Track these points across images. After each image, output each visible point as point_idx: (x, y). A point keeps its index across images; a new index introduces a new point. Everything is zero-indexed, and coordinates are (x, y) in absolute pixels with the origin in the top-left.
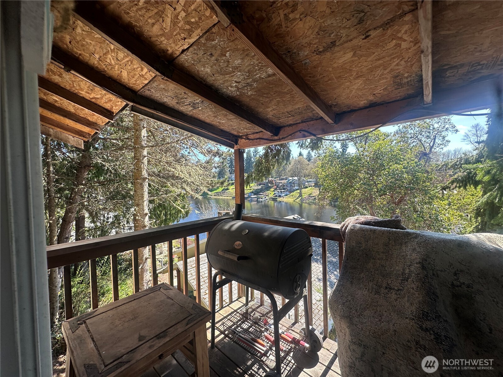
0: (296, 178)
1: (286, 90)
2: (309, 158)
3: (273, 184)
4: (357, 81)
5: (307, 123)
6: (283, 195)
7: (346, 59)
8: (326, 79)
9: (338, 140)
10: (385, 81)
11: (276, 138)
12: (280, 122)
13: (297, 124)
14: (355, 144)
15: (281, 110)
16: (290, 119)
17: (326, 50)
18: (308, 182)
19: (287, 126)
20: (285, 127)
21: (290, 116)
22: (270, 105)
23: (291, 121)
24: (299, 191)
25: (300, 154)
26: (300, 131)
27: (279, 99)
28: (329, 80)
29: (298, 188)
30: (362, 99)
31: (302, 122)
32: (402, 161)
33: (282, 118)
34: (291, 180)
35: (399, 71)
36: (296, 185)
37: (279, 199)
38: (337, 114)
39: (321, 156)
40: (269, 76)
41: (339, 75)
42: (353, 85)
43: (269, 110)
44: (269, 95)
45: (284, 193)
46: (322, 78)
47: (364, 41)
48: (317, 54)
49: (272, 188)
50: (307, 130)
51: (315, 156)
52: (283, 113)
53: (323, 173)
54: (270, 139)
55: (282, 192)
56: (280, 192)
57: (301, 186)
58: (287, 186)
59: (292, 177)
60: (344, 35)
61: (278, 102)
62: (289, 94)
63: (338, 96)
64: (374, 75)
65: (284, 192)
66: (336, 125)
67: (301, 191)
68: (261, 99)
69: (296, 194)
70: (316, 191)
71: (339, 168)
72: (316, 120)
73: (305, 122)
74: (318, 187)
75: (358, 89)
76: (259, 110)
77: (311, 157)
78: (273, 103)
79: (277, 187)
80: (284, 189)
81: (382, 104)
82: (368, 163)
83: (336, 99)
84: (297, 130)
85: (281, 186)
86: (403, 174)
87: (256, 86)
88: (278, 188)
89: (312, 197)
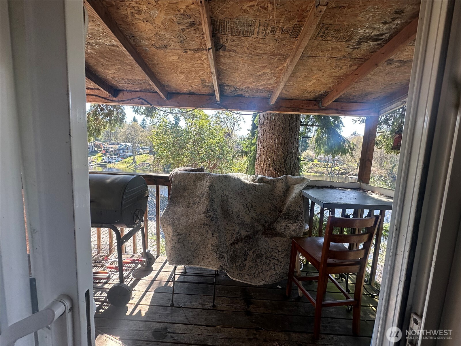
0: (129, 144)
1: (127, 62)
2: (144, 125)
3: (101, 148)
4: (181, 75)
5: (145, 93)
6: (114, 161)
7: (174, 59)
8: (161, 66)
9: (172, 113)
10: (197, 81)
11: (114, 99)
12: (120, 85)
13: (135, 91)
14: (185, 119)
15: (122, 76)
16: (130, 85)
17: (160, 48)
18: (142, 149)
19: (126, 91)
20: (123, 91)
21: (130, 83)
22: (110, 68)
23: (130, 87)
24: (132, 158)
25: (134, 120)
26: (139, 98)
27: (121, 67)
28: (163, 67)
29: (131, 154)
30: (184, 87)
31: (141, 91)
32: (215, 138)
33: (122, 83)
34: (123, 145)
35: (204, 78)
36: (129, 151)
37: (109, 166)
38: (169, 93)
39: (156, 125)
40: (113, 45)
41: (170, 67)
42: (179, 77)
43: (110, 72)
44: (111, 60)
45: (115, 159)
46: (157, 64)
47: (184, 53)
48: (154, 48)
49: (99, 153)
50: (145, 99)
51: (150, 124)
52: (123, 79)
53: (158, 141)
54: (107, 98)
55: (112, 157)
56: (111, 157)
57: (135, 153)
58: (119, 151)
59: (125, 142)
60: (172, 45)
61: (119, 69)
62: (130, 66)
63: (169, 80)
64: (191, 75)
65: (116, 157)
66: (168, 101)
67: (135, 158)
68: (102, 60)
69: (130, 160)
70: (150, 158)
71: (172, 137)
72: (153, 92)
73: (143, 92)
74: (153, 154)
75: (181, 80)
76: (98, 69)
77: (146, 124)
78: (114, 68)
79: (107, 152)
80: (115, 155)
81: (197, 95)
82: (194, 136)
83: (167, 82)
84: (137, 97)
85: (112, 151)
86: (216, 147)
87: (98, 49)
88: (107, 154)
89: (146, 163)
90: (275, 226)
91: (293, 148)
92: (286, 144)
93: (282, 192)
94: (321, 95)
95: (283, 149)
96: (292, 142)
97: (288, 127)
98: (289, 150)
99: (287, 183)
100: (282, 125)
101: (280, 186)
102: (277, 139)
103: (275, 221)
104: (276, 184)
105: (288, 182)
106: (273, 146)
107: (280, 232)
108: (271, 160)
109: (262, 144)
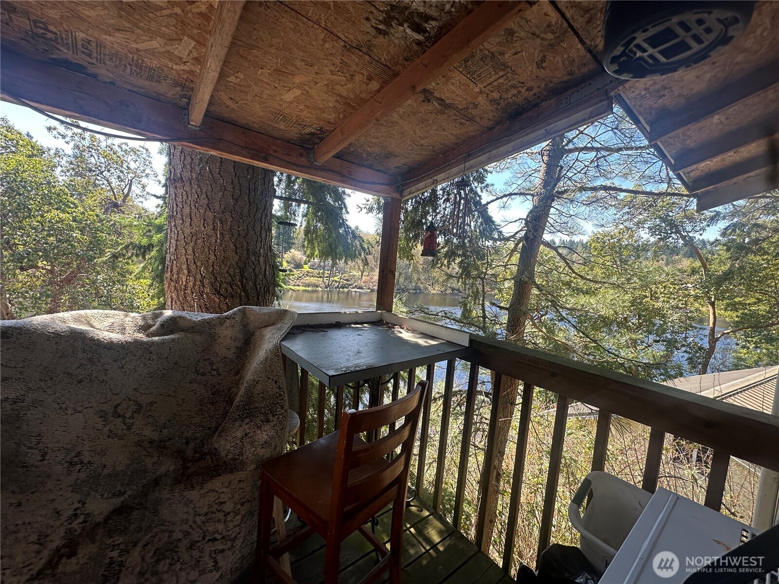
32: (70, 207)
86: (72, 231)
90: (216, 445)
91: (259, 244)
92: (243, 233)
93: (233, 350)
94: (312, 134)
95: (235, 246)
96: (258, 229)
97: (247, 197)
98: (251, 247)
99: (245, 325)
100: (230, 187)
101: (228, 335)
102: (220, 220)
103: (217, 429)
104: (217, 331)
105: (248, 323)
106: (209, 236)
107: (230, 456)
108: (206, 268)
109: (179, 229)
